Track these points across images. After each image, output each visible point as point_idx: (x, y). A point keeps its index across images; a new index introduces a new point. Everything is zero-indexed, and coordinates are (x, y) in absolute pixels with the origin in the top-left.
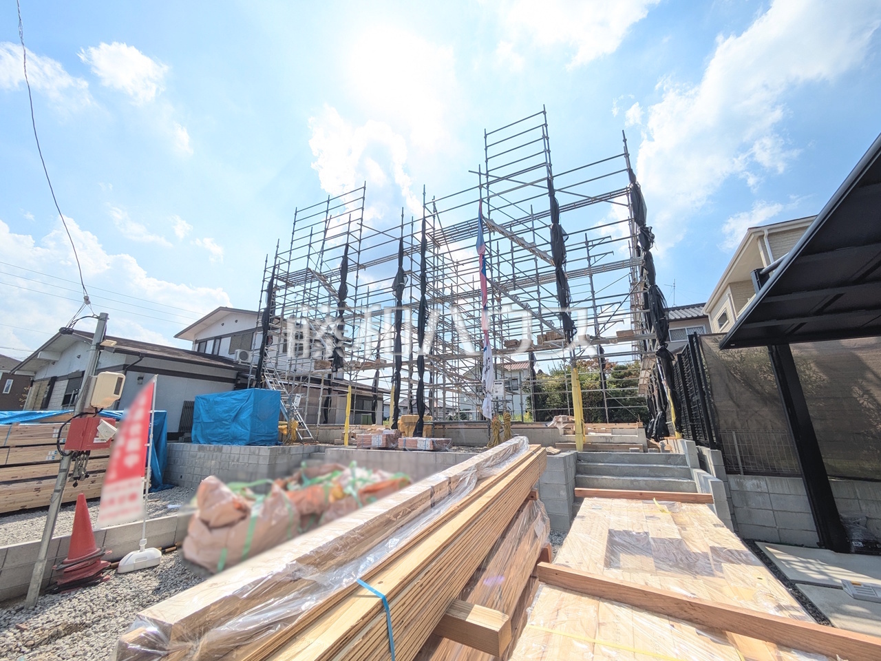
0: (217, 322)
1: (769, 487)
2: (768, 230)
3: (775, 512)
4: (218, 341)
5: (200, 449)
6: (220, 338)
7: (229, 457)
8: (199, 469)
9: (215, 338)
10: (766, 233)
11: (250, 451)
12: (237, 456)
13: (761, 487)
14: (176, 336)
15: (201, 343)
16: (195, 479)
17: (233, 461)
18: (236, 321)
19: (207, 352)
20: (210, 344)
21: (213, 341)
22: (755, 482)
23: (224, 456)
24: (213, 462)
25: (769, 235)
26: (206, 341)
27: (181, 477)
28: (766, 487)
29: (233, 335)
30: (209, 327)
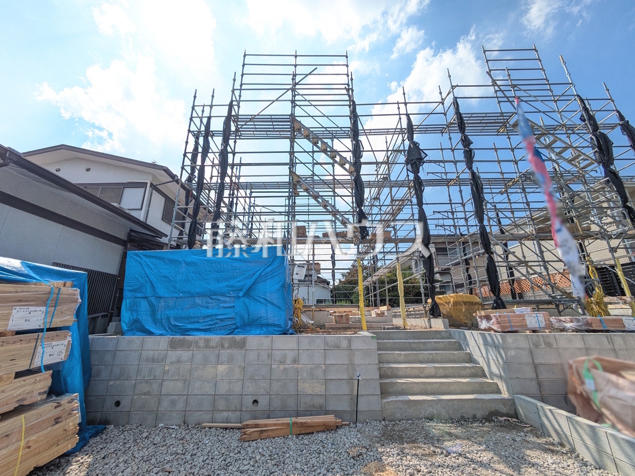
5: (173, 345)
7: (270, 356)
8: (180, 384)
11: (326, 343)
12: (290, 356)
16: (165, 404)
17: (282, 362)
18: (88, 170)
23: (252, 356)
24: (222, 368)
27: (118, 404)
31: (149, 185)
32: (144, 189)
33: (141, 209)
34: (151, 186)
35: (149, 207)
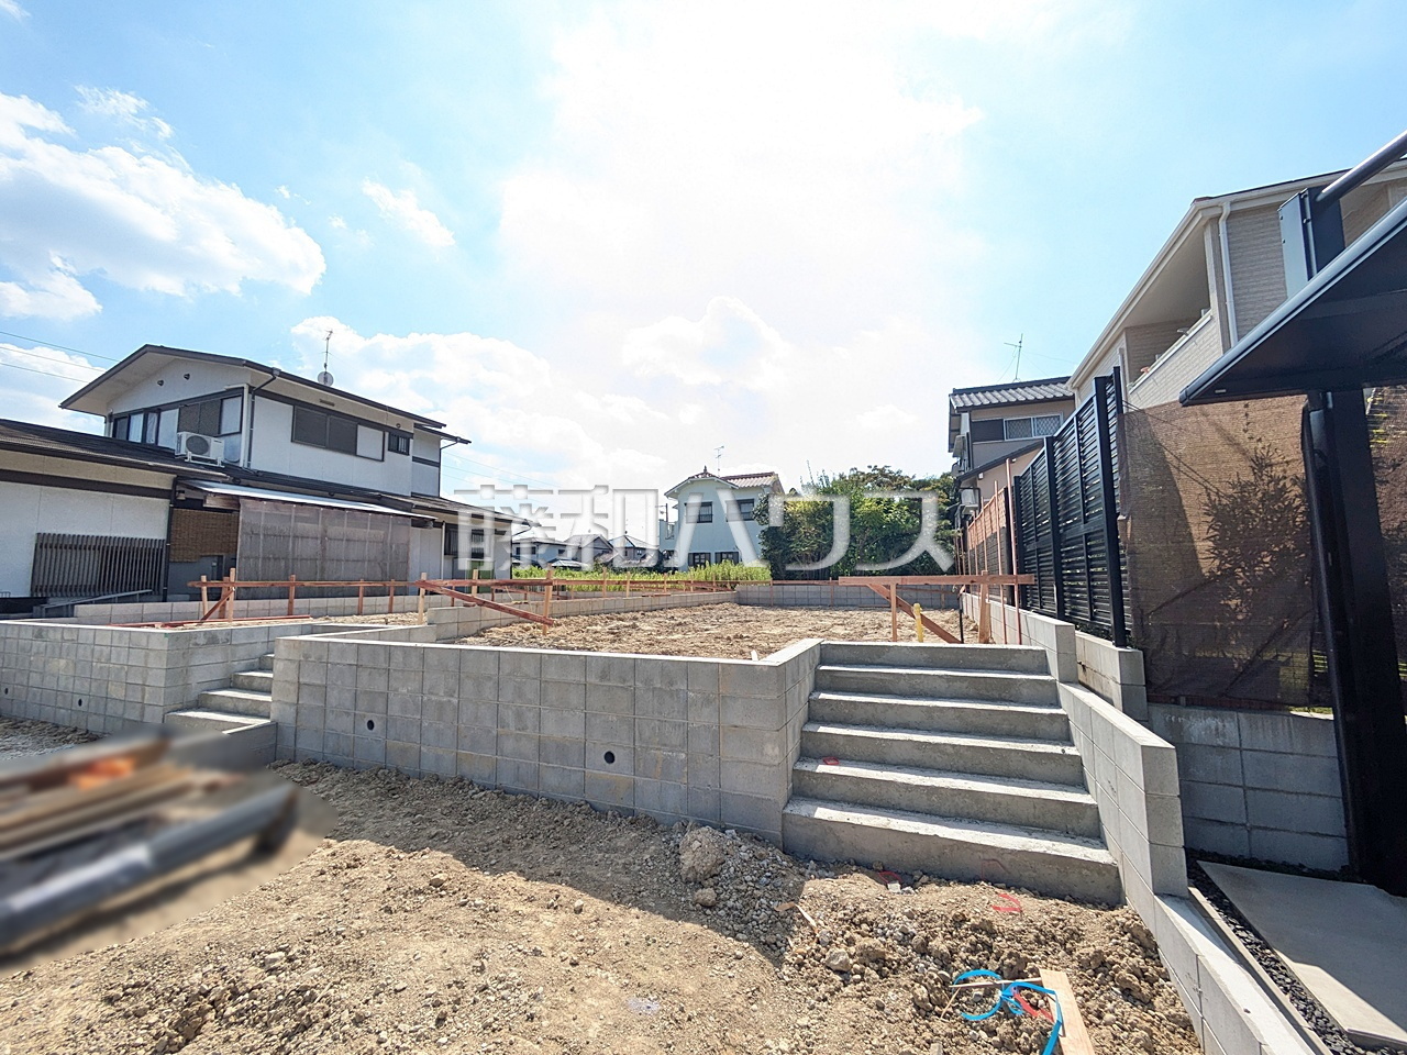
0: (149, 376)
1: (1244, 735)
2: (1232, 203)
3: (1249, 793)
4: (153, 418)
6: (158, 410)
7: (93, 650)
8: (38, 677)
9: (146, 412)
10: (1227, 210)
13: (1224, 735)
14: (64, 405)
15: (118, 421)
16: (31, 695)
18: (187, 377)
19: (132, 439)
20: (137, 421)
21: (141, 417)
22: (1212, 722)
24: (63, 662)
25: (1232, 215)
26: (128, 416)
27: (6, 691)
28: (1236, 734)
29: (182, 406)
30: (132, 387)
31: (246, 391)
32: (240, 399)
33: (240, 432)
34: (250, 393)
35: (252, 427)
